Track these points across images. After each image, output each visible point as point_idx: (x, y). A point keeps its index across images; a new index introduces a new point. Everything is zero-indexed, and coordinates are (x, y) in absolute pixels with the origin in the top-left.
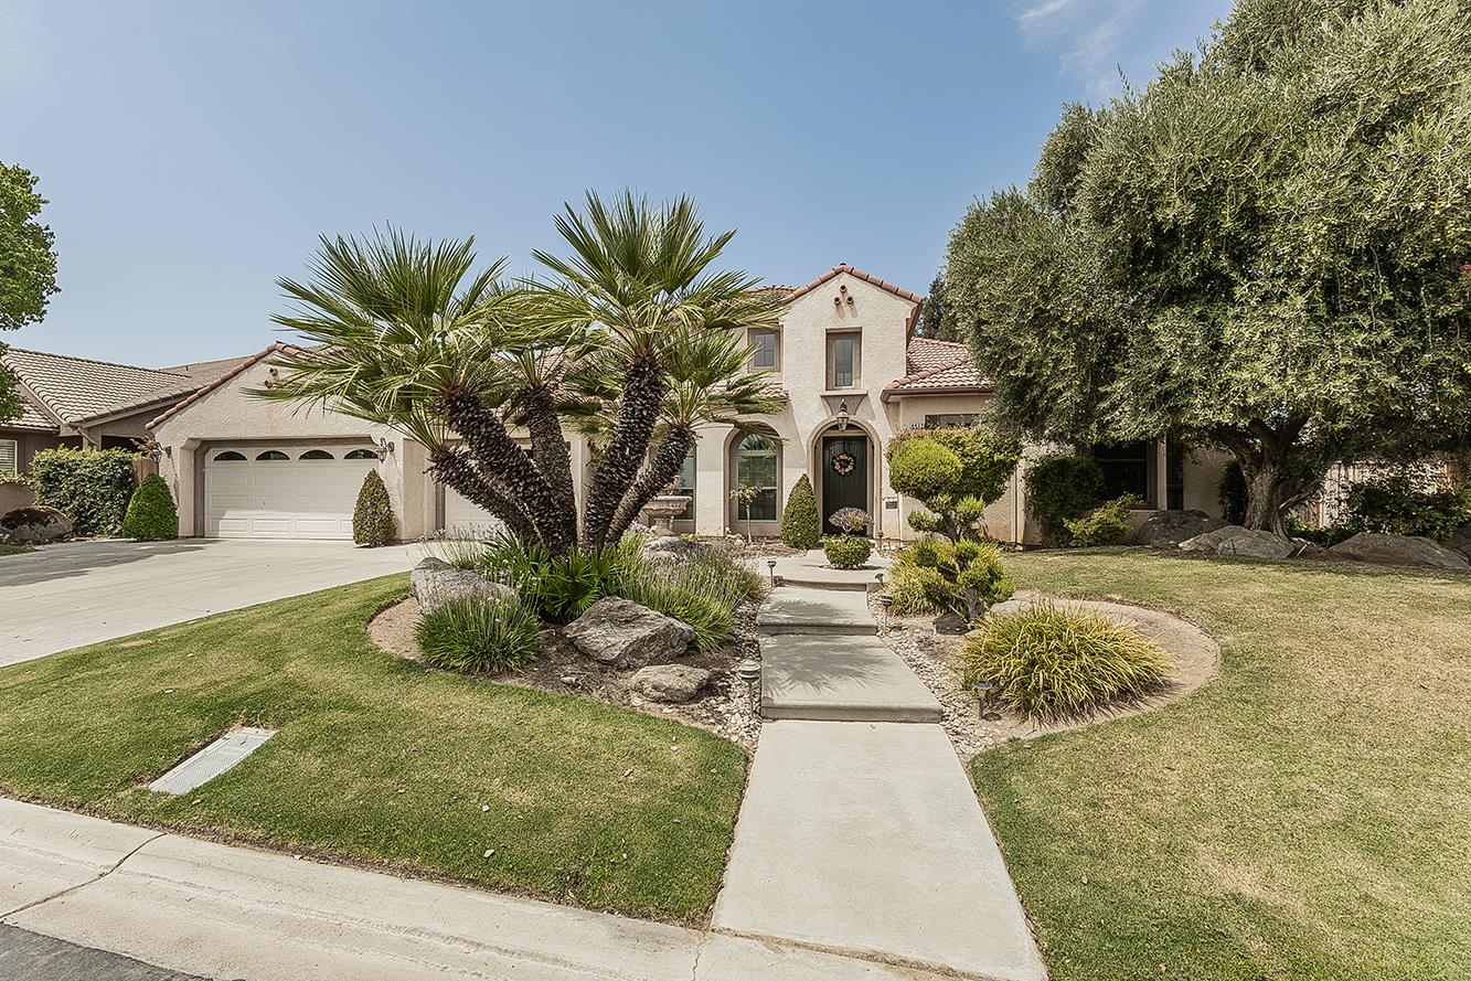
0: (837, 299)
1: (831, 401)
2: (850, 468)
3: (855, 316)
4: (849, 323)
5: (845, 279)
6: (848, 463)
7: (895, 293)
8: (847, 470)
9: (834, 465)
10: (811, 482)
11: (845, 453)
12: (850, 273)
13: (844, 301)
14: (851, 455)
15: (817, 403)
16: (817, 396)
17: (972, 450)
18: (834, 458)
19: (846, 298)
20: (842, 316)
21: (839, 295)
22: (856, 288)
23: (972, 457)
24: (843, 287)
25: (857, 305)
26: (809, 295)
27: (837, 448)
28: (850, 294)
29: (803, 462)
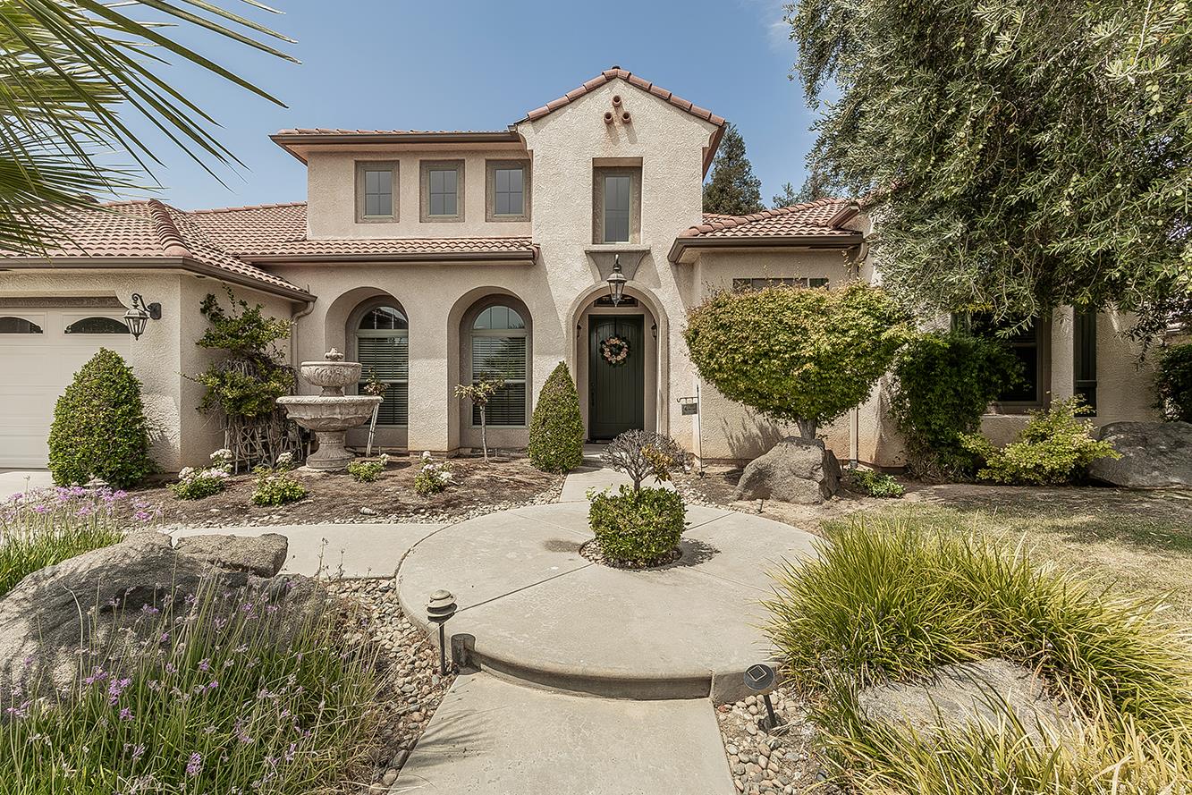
0: (608, 116)
1: (601, 258)
2: (623, 355)
3: (633, 141)
4: (624, 150)
5: (619, 88)
6: (621, 348)
7: (688, 111)
8: (619, 358)
9: (602, 351)
10: (572, 373)
11: (617, 336)
12: (627, 80)
13: (618, 119)
14: (624, 339)
15: (579, 264)
16: (580, 252)
17: (844, 320)
18: (603, 342)
19: (621, 115)
20: (615, 141)
21: (612, 111)
22: (635, 102)
23: (844, 332)
24: (617, 99)
25: (636, 126)
26: (569, 110)
27: (605, 331)
28: (625, 108)
29: (561, 345)
